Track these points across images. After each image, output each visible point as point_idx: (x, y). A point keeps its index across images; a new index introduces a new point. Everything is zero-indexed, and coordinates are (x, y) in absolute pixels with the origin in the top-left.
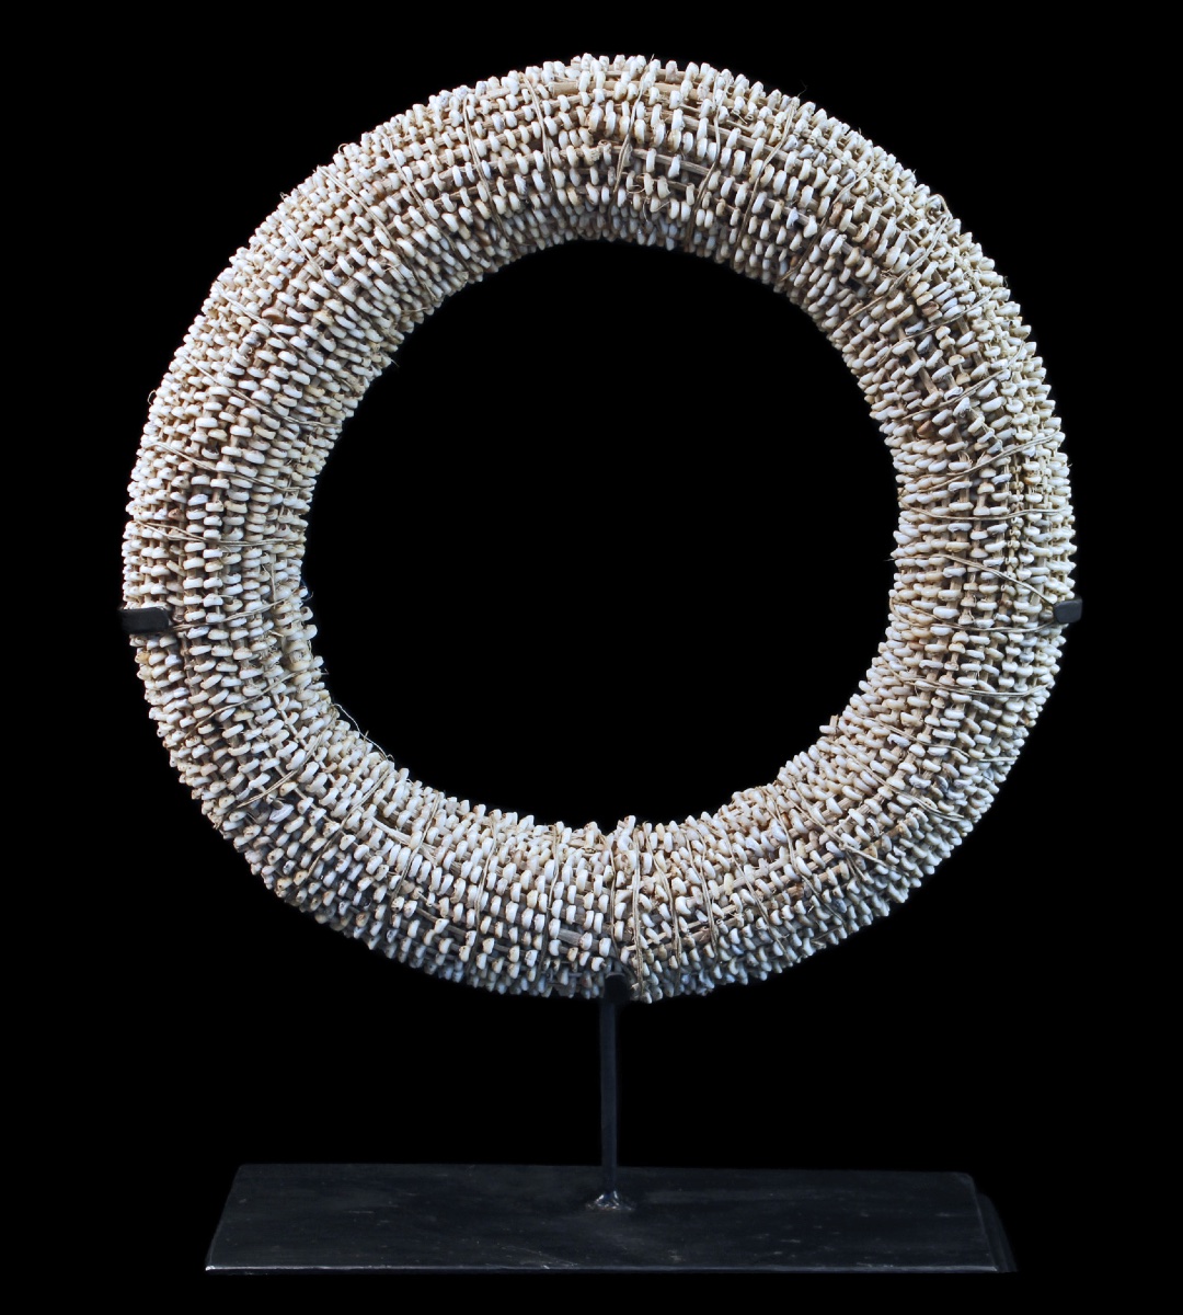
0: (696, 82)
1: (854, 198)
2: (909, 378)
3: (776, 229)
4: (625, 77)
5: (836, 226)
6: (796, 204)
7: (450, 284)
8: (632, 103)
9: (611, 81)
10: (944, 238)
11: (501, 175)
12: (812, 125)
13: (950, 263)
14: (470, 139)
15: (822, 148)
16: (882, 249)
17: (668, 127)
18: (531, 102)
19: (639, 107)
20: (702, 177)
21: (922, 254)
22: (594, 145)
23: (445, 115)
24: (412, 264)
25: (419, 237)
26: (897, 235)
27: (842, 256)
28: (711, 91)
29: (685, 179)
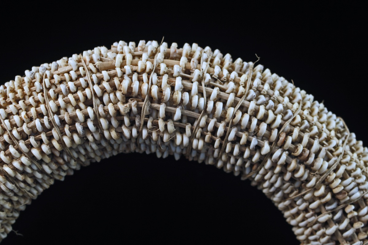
0: (190, 57)
1: (292, 128)
2: (328, 235)
3: (243, 149)
4: (145, 56)
5: (282, 146)
6: (256, 134)
7: (42, 186)
8: (149, 74)
9: (136, 59)
10: (347, 148)
11: (67, 124)
12: (263, 82)
13: (353, 165)
14: (47, 100)
15: (270, 96)
16: (311, 159)
17: (173, 88)
18: (85, 75)
19: (154, 77)
20: (195, 119)
21: (336, 161)
22: (127, 102)
23: (32, 84)
24: (14, 180)
25: (16, 164)
26: (320, 150)
27: (286, 165)
28: (199, 63)
29: (185, 120)
